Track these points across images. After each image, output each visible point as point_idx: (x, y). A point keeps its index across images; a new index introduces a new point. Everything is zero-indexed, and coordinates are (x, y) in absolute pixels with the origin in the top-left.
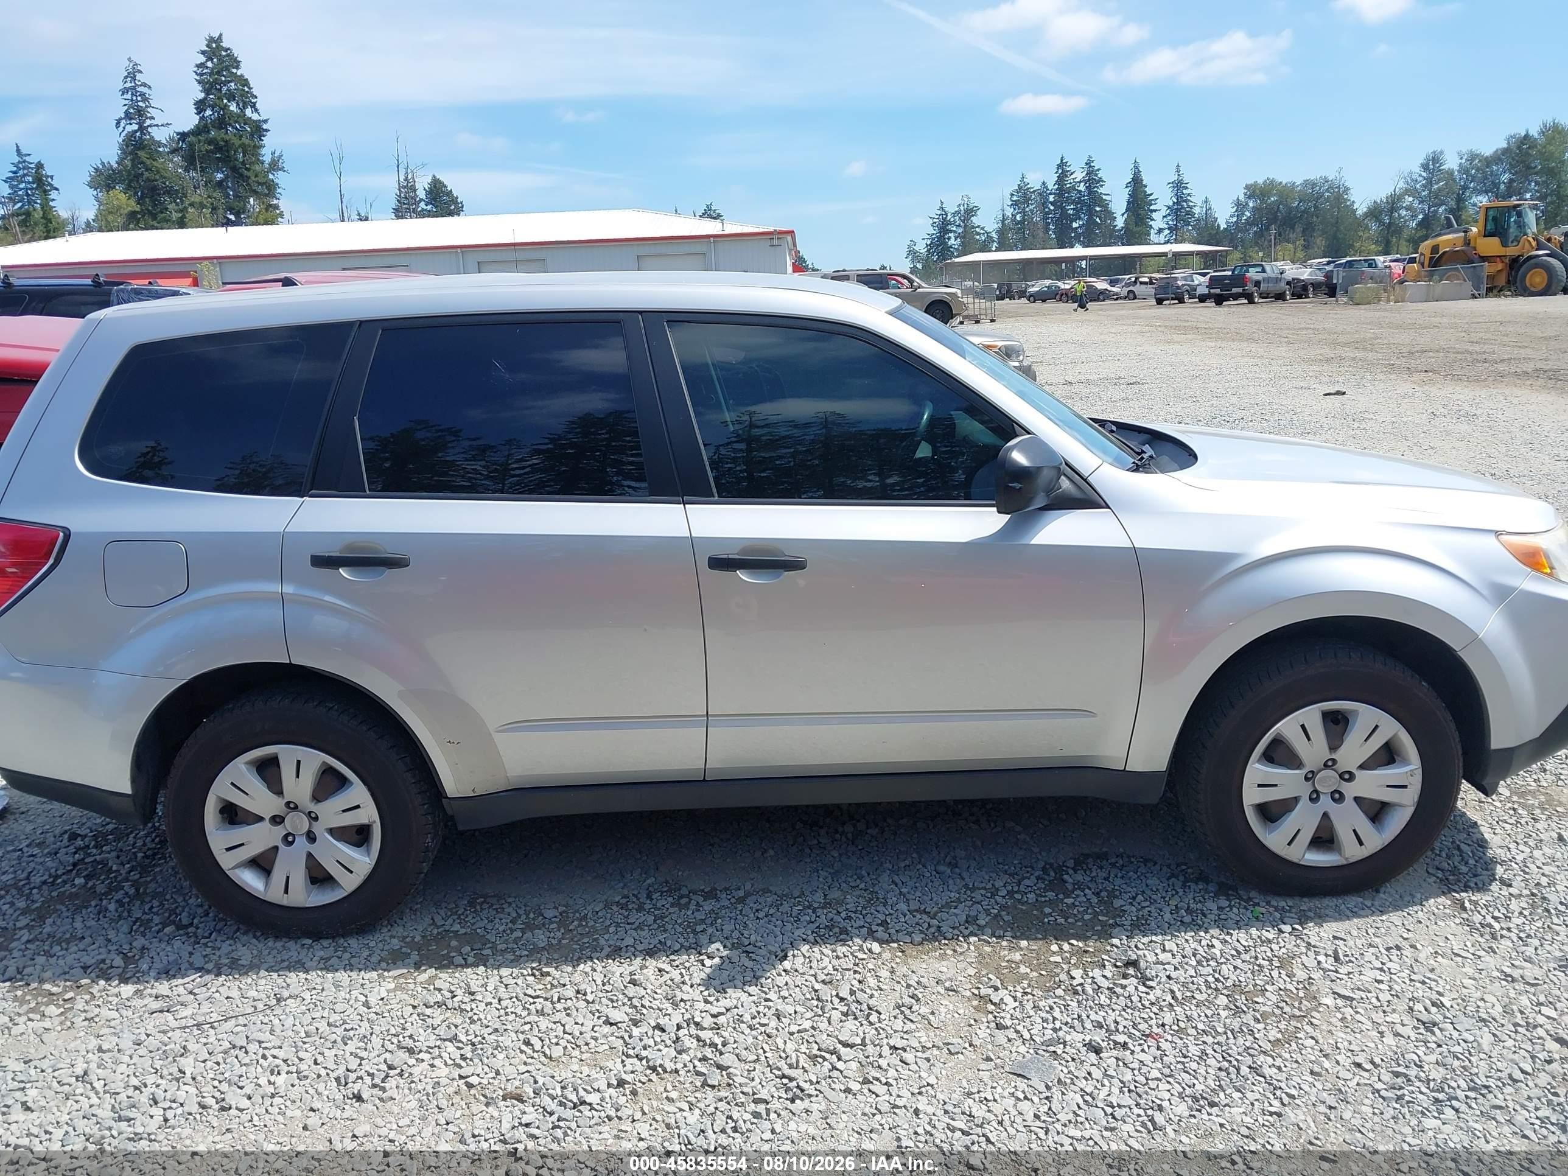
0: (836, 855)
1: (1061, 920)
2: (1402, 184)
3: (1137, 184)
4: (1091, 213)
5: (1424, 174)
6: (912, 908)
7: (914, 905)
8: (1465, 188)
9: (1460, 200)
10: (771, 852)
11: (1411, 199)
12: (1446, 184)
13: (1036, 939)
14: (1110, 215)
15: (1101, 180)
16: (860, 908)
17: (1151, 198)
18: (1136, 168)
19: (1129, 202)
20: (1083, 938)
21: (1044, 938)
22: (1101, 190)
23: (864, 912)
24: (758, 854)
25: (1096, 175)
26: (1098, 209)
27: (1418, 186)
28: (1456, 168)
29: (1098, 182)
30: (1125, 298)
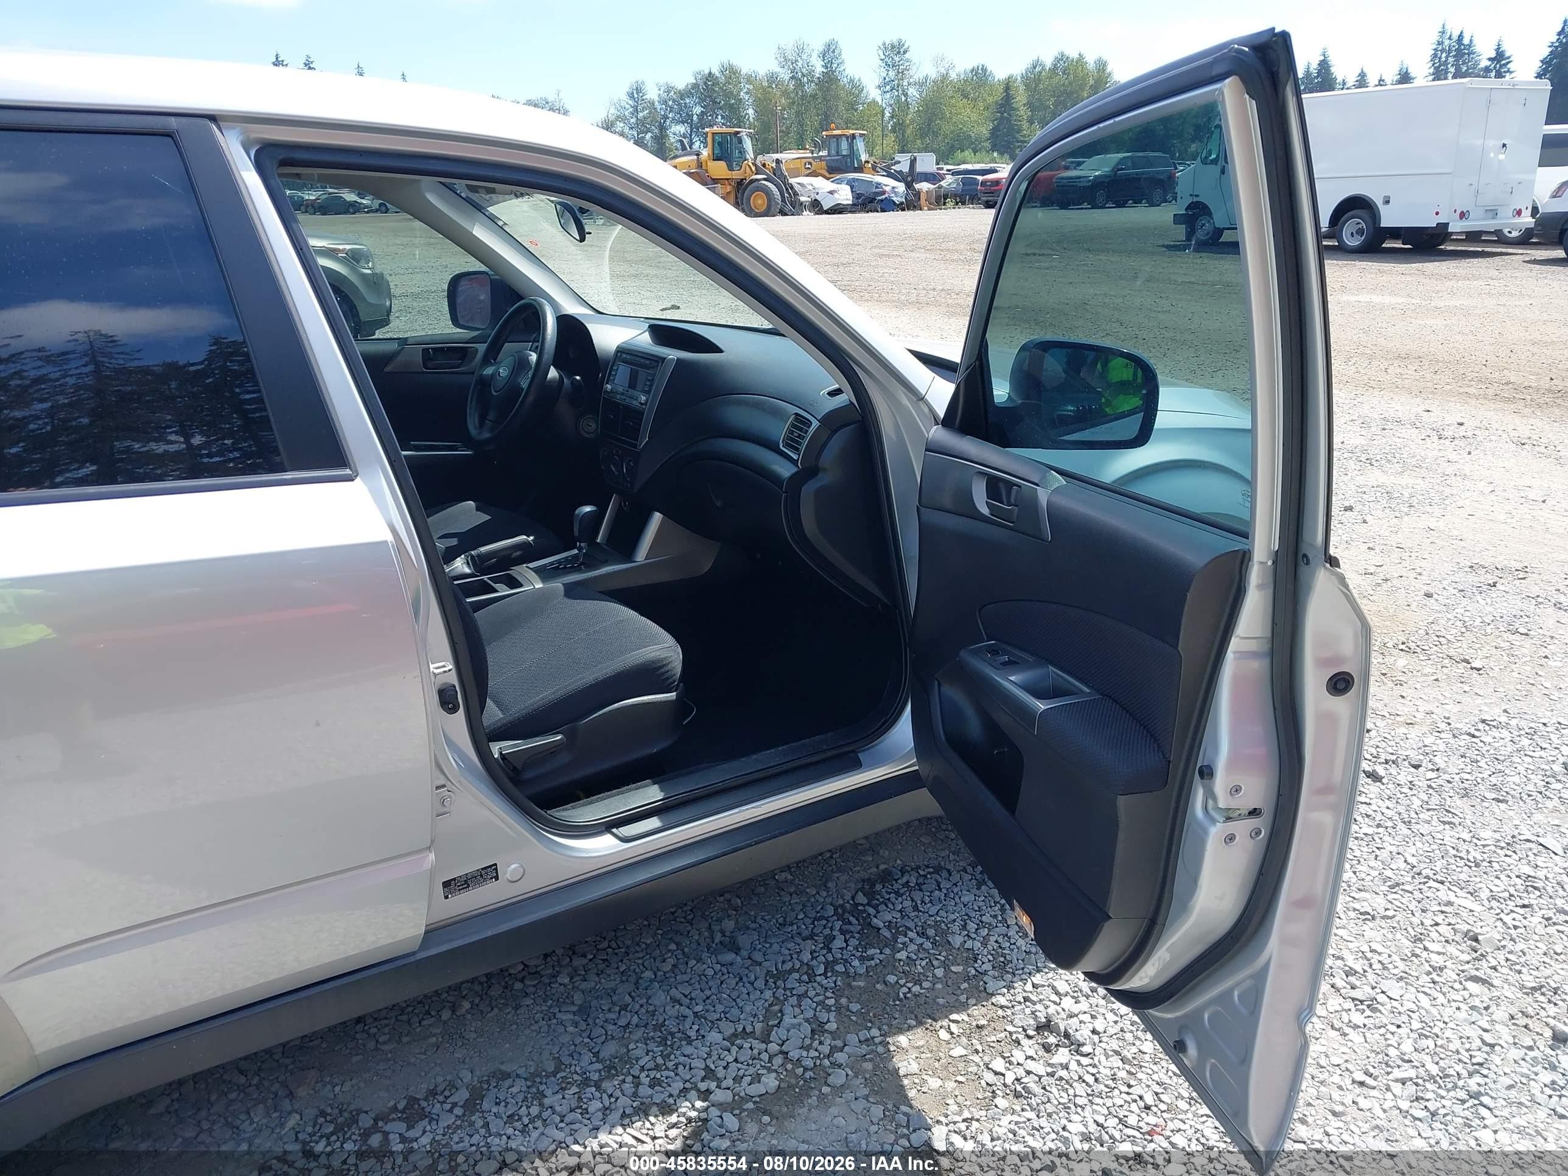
0: (567, 980)
1: (916, 989)
2: (613, 111)
5: (631, 102)
6: (727, 1034)
7: (728, 1029)
8: (666, 117)
9: (662, 128)
10: (466, 1005)
11: (622, 125)
12: (650, 113)
13: (910, 1028)
16: (660, 1060)
20: (963, 1007)
21: (920, 1023)
23: (670, 1064)
24: (446, 1015)
27: (626, 113)
28: (656, 99)
30: (377, 211)
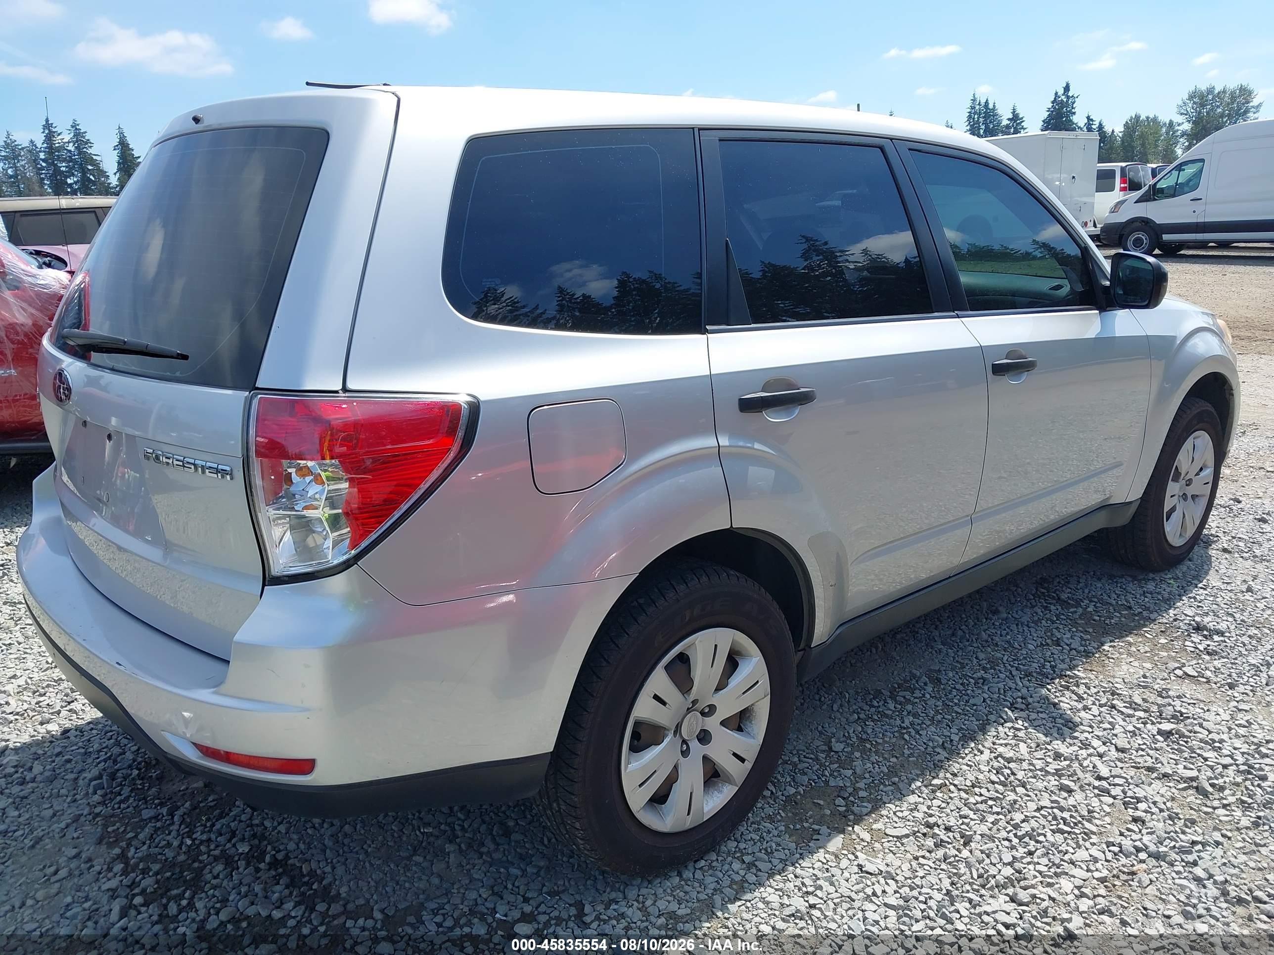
3: (123, 147)
4: (84, 171)
14: (103, 173)
15: (88, 142)
17: (139, 160)
18: (121, 133)
19: (119, 163)
22: (90, 151)
25: (84, 137)
26: (90, 167)
29: (86, 143)
